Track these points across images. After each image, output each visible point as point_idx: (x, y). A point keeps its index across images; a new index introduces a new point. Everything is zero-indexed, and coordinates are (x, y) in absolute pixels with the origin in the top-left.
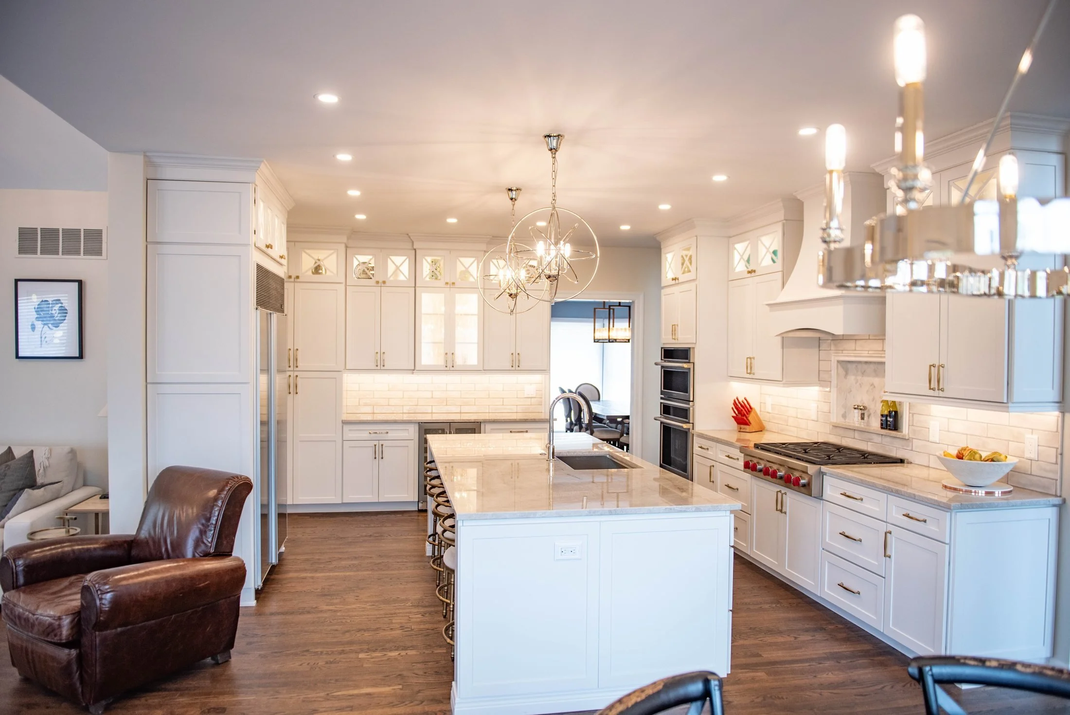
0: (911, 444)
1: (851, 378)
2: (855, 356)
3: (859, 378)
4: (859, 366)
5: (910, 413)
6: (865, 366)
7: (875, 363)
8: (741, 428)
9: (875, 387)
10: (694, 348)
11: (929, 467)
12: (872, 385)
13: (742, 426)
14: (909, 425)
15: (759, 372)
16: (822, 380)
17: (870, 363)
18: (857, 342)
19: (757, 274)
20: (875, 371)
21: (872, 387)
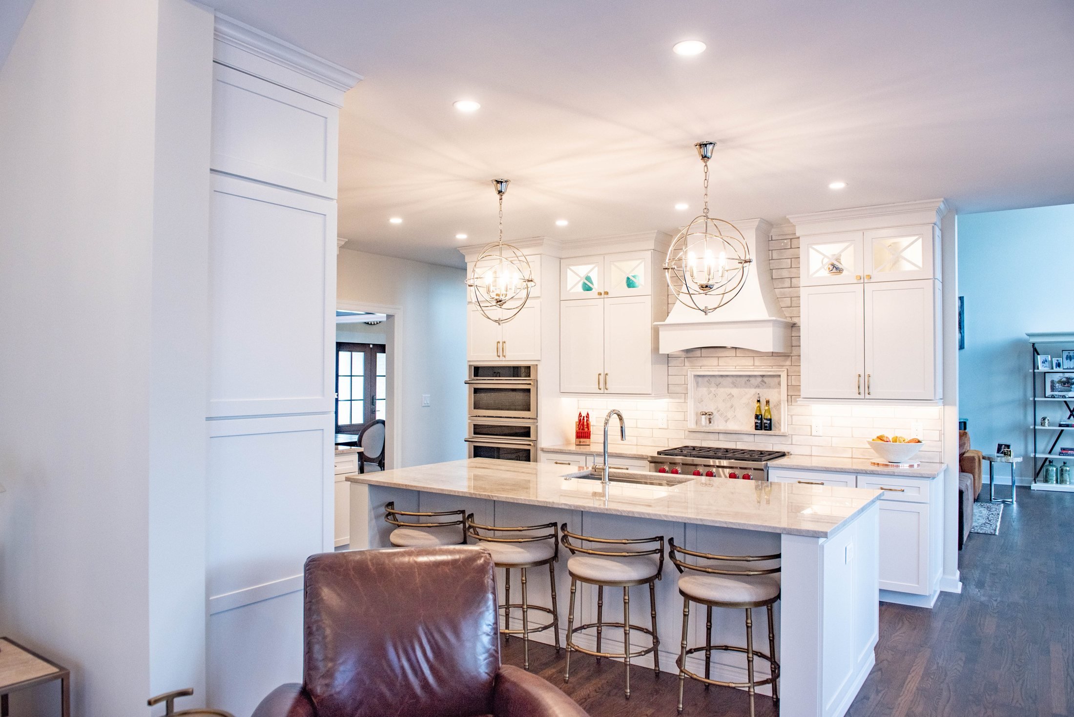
0: (790, 440)
1: (703, 390)
2: (718, 371)
3: (712, 389)
4: (712, 380)
5: (788, 415)
6: (720, 379)
7: (733, 376)
8: (580, 442)
9: (733, 396)
10: (537, 365)
11: (811, 455)
12: (730, 394)
13: (582, 440)
14: (788, 425)
15: (612, 388)
16: (670, 392)
17: (727, 376)
18: (720, 359)
19: (609, 296)
20: (733, 383)
21: (730, 396)
